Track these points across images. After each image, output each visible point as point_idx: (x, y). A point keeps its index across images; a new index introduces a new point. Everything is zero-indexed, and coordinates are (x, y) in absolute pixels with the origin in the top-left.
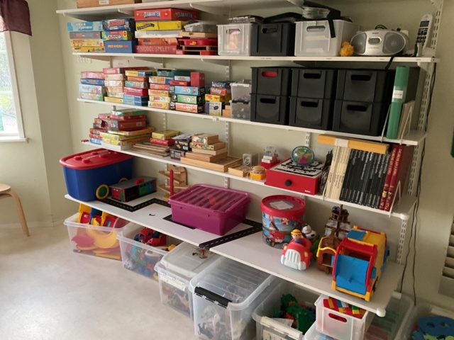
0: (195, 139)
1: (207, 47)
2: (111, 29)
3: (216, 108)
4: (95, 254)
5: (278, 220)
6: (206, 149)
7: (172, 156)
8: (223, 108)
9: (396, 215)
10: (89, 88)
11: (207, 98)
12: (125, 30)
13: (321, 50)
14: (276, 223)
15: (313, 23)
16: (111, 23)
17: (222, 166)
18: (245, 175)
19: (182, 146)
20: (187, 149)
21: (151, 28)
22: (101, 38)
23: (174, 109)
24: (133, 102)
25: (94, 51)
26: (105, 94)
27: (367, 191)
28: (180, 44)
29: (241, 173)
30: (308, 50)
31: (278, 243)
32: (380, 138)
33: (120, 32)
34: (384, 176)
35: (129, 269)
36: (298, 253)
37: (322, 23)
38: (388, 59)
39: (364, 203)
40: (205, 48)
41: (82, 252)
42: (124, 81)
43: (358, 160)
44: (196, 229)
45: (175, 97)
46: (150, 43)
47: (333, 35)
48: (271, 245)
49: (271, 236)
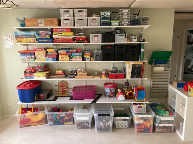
0: (79, 70)
1: (85, 41)
2: (42, 34)
3: (88, 59)
4: (32, 126)
5: (112, 89)
6: (84, 72)
7: (70, 77)
8: (91, 58)
9: (144, 79)
10: (26, 57)
11: (84, 56)
12: (49, 35)
13: (123, 41)
14: (112, 90)
15: (121, 34)
16: (41, 32)
17: (92, 77)
18: (101, 78)
19: (73, 73)
20: (76, 74)
21: (61, 34)
22: (35, 37)
23: (72, 61)
24: (52, 60)
25: (30, 42)
26: (35, 59)
27: (137, 75)
28: (74, 39)
29: (100, 77)
30: (119, 41)
31: (112, 96)
32: (139, 61)
33: (46, 36)
34: (141, 70)
35: (52, 125)
36: (123, 96)
37: (123, 34)
38: (139, 42)
39: (137, 78)
40: (84, 41)
41: (24, 126)
42: (46, 53)
43: (134, 67)
44: (84, 100)
45: (72, 57)
46: (59, 39)
47: (126, 37)
48: (110, 97)
49: (110, 95)
